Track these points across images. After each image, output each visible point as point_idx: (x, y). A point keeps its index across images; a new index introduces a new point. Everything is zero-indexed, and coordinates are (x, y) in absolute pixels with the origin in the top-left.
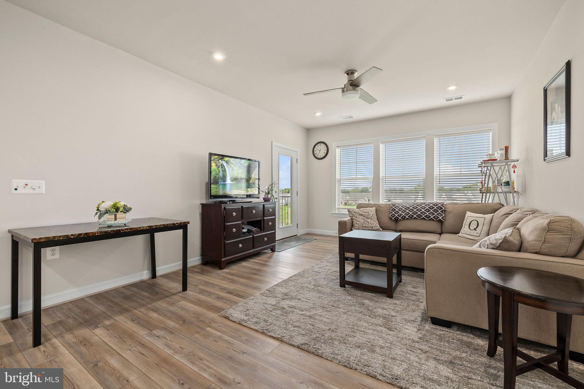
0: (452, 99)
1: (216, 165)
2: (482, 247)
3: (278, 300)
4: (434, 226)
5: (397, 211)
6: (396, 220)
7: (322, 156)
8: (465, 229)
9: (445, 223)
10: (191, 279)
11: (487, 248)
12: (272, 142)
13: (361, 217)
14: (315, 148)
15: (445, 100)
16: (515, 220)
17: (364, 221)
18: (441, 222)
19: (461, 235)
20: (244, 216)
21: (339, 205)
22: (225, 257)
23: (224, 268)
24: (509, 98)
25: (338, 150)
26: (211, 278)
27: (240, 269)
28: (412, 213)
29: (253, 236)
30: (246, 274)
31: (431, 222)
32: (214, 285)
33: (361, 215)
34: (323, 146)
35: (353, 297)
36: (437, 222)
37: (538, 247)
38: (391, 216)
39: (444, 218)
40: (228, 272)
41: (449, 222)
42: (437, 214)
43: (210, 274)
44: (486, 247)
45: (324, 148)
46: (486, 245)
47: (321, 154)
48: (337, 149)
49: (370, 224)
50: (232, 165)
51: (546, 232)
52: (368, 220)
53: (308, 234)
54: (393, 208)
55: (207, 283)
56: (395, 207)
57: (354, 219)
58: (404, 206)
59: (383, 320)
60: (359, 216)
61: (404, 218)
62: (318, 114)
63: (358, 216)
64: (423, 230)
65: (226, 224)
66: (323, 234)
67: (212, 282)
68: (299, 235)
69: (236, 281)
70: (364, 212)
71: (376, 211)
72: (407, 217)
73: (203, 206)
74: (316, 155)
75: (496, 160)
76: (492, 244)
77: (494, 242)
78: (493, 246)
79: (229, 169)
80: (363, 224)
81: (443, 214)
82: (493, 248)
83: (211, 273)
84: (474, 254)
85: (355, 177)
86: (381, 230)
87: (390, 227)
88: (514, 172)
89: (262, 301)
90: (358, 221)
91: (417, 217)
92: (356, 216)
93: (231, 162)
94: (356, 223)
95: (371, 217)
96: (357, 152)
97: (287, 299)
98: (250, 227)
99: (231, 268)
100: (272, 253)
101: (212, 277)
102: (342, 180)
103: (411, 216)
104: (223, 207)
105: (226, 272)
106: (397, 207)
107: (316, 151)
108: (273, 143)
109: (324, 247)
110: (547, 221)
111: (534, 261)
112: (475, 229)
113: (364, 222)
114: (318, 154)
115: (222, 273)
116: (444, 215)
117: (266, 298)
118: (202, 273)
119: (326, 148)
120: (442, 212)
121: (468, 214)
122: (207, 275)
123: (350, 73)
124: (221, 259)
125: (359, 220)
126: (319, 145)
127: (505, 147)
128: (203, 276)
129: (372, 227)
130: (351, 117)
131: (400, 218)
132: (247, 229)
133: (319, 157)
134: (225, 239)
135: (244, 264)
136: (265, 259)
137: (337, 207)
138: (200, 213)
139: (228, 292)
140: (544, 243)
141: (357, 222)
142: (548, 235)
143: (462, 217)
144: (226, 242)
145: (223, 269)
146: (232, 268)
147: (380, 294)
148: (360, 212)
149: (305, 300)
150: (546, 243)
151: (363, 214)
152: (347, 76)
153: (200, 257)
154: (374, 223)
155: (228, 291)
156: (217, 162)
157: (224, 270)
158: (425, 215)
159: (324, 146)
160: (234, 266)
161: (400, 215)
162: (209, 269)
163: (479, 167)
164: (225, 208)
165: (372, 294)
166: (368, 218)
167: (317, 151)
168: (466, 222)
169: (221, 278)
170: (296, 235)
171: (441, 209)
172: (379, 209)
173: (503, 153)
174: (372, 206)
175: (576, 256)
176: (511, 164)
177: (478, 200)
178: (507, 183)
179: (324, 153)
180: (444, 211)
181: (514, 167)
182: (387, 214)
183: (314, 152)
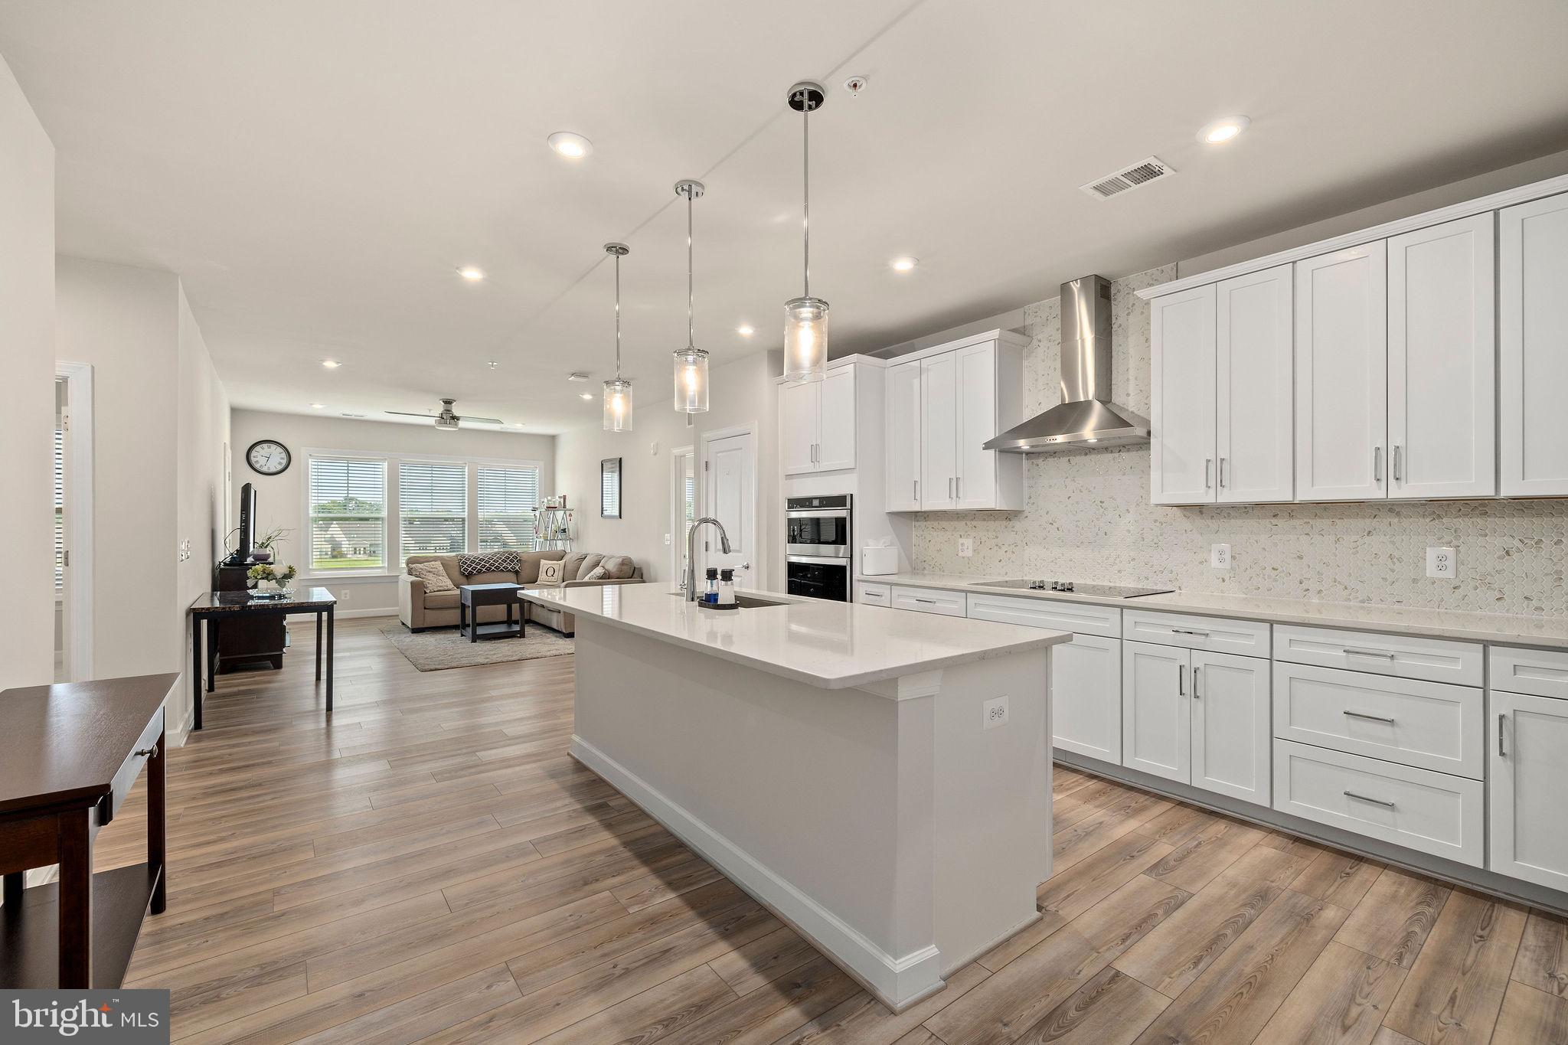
4: (511, 577)
5: (469, 564)
6: (470, 575)
7: (273, 469)
8: (542, 577)
9: (521, 574)
13: (431, 575)
14: (253, 452)
16: (594, 562)
17: (435, 578)
18: (517, 572)
19: (540, 582)
21: (312, 564)
24: (553, 438)
25: (311, 462)
28: (488, 565)
31: (509, 572)
33: (430, 572)
34: (276, 450)
36: (513, 573)
37: (618, 575)
38: (463, 570)
39: (521, 566)
41: (526, 570)
42: (513, 564)
47: (273, 464)
48: (310, 460)
49: (443, 582)
52: (440, 577)
54: (463, 560)
56: (466, 561)
57: (422, 578)
60: (428, 573)
61: (479, 571)
63: (426, 573)
70: (429, 567)
71: (442, 564)
72: (483, 569)
74: (258, 466)
75: (556, 506)
76: (597, 576)
80: (436, 583)
81: (518, 563)
86: (457, 588)
88: (570, 520)
91: (494, 569)
94: (428, 583)
95: (441, 573)
96: (348, 469)
103: (487, 569)
106: (468, 559)
107: (255, 457)
110: (621, 560)
112: (552, 575)
113: (437, 580)
114: (261, 463)
116: (520, 563)
119: (284, 455)
120: (517, 561)
121: (542, 560)
125: (429, 578)
126: (266, 445)
127: (564, 497)
131: (475, 572)
133: (265, 469)
137: (310, 567)
141: (428, 581)
143: (536, 566)
148: (424, 567)
151: (431, 569)
154: (447, 580)
159: (280, 450)
163: (534, 510)
166: (438, 575)
168: (542, 570)
171: (515, 558)
172: (445, 564)
173: (562, 500)
174: (435, 559)
175: (631, 578)
176: (568, 513)
177: (546, 547)
178: (564, 531)
179: (280, 463)
180: (519, 561)
181: (570, 515)
182: (457, 568)
183: (252, 458)
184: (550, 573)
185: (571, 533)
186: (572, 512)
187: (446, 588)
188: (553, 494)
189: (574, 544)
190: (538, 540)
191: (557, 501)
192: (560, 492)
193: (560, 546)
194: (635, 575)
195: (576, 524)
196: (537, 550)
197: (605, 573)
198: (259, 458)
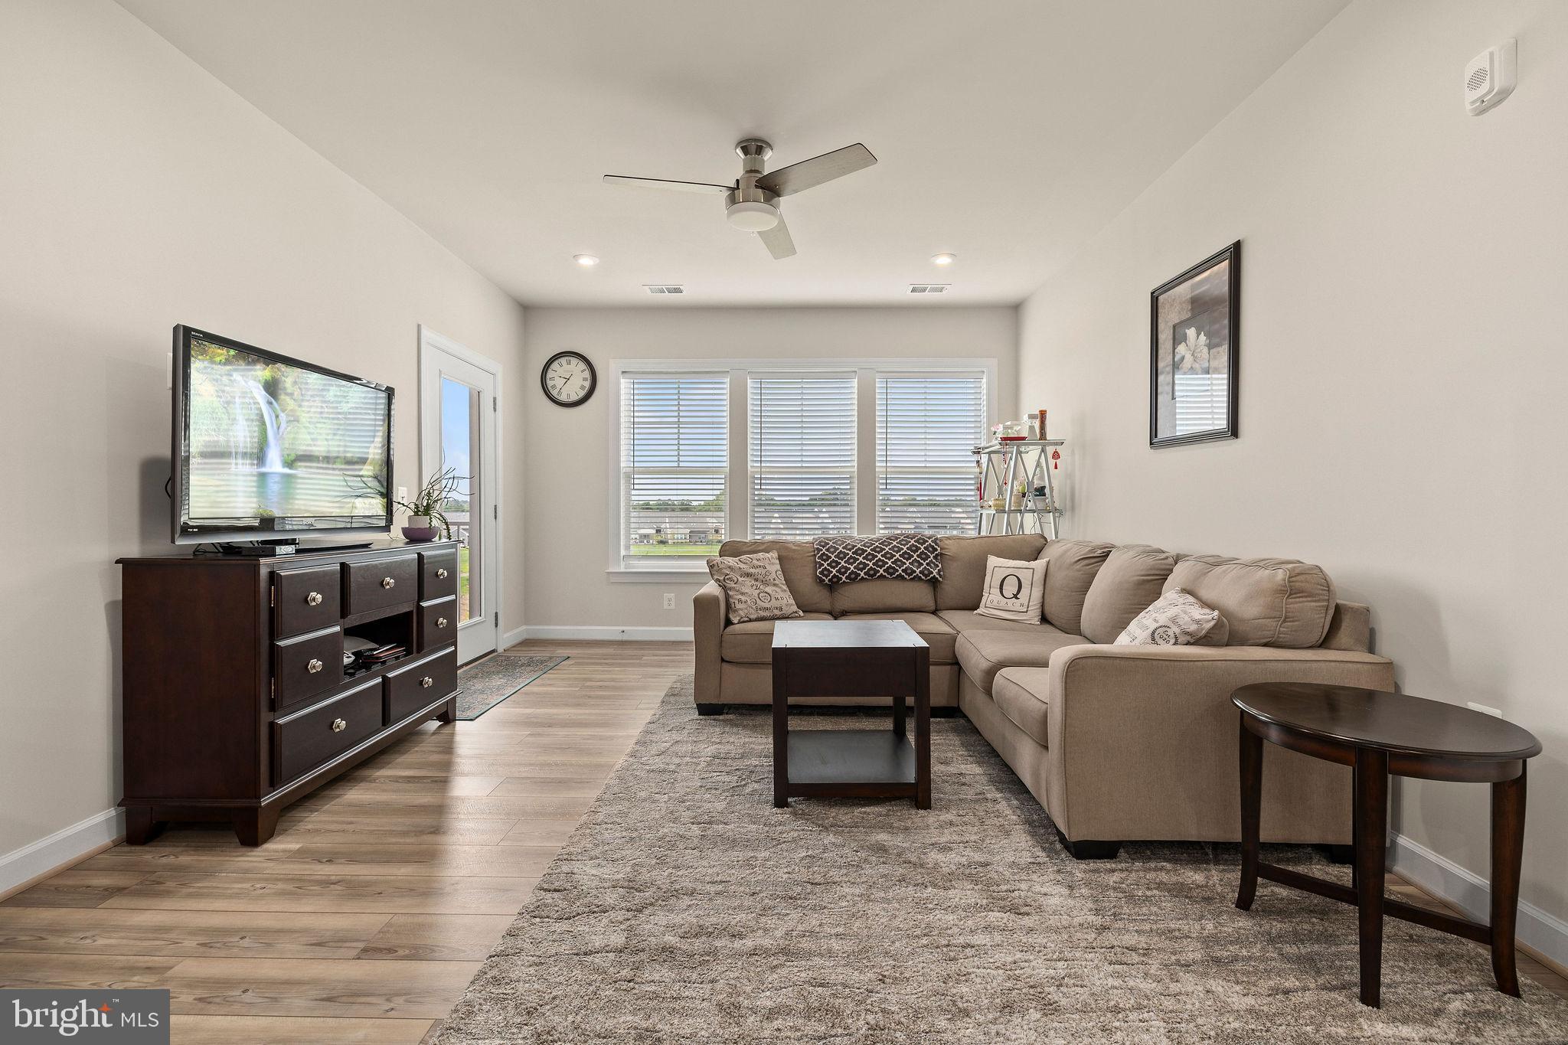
0: (924, 290)
1: (219, 394)
2: (1160, 641)
3: (620, 918)
4: (921, 594)
5: (833, 561)
6: (833, 586)
7: (574, 398)
8: (991, 597)
9: (943, 586)
10: (101, 942)
11: (1175, 644)
12: (419, 326)
13: (749, 582)
14: (550, 371)
15: (911, 288)
16: (1143, 573)
17: (758, 591)
18: (934, 583)
19: (984, 611)
20: (354, 600)
21: (628, 547)
22: (273, 785)
23: (270, 836)
24: (1014, 310)
25: (624, 383)
26: (219, 905)
27: (351, 823)
28: (873, 564)
29: (385, 678)
30: (394, 840)
31: (916, 585)
32: (267, 939)
33: (748, 575)
34: (577, 368)
35: (841, 833)
36: (926, 585)
37: (1272, 632)
38: (821, 573)
39: (942, 573)
40: (299, 851)
41: (954, 584)
42: (927, 564)
43: (214, 885)
44: (1173, 641)
45: (582, 371)
46: (1172, 635)
47: (573, 390)
48: (622, 381)
49: (773, 600)
50: (288, 399)
51: (1287, 598)
52: (769, 589)
53: (527, 643)
54: (822, 552)
55: (214, 941)
56: (827, 550)
57: (730, 589)
58: (849, 547)
59: (976, 887)
60: (743, 579)
61: (854, 578)
62: (586, 261)
63: (740, 579)
64: (900, 605)
65: (282, 643)
66: (581, 637)
67: (237, 921)
68: (500, 650)
69: (368, 884)
70: (754, 567)
71: (780, 558)
72: (862, 574)
73: (132, 570)
74: (554, 393)
75: (1023, 439)
76: (1187, 633)
77: (1193, 628)
78: (1188, 638)
79: (277, 417)
80: (758, 600)
81: (938, 563)
82: (1188, 643)
83: (208, 873)
84: (1172, 663)
85: (676, 464)
86: (801, 613)
87: (818, 605)
88: (1056, 468)
89: (565, 948)
90: (742, 594)
91: (886, 574)
92: (736, 580)
93: (285, 388)
94: (740, 601)
95: (774, 580)
96: (679, 393)
97: (652, 904)
98: (365, 645)
99: (302, 826)
100: (447, 730)
101: (231, 897)
102: (639, 473)
103: (872, 572)
104: (264, 572)
105: (284, 851)
106: (832, 550)
107: (552, 379)
108: (424, 332)
109: (613, 680)
110: (1280, 575)
111: (1280, 665)
112: (1015, 596)
113: (759, 594)
114: (559, 387)
115: (271, 864)
116: (940, 565)
117: (565, 926)
118: (150, 888)
119: (587, 374)
120: (935, 557)
121: (993, 561)
122: (190, 896)
123: (753, 147)
124: (258, 797)
125: (744, 590)
126: (563, 360)
127: (1041, 411)
128: (167, 903)
129: (781, 610)
130: (678, 291)
131: (844, 578)
132: (353, 654)
133: (563, 398)
134: (273, 706)
135: (354, 795)
136: (435, 758)
137: (623, 552)
138: (111, 606)
139: (365, 950)
140: (1284, 621)
141: (740, 597)
142: (1291, 603)
143: (978, 570)
144: (281, 721)
145: (265, 841)
146: (310, 827)
147: (893, 802)
148: (742, 566)
149: (712, 889)
150: (1290, 622)
151: (752, 571)
152: (742, 156)
153: (112, 812)
154: (782, 594)
155: (361, 945)
156: (225, 379)
157: (274, 846)
158: (904, 568)
159: (582, 366)
160: (315, 817)
161: (843, 570)
162: (185, 859)
163: (975, 453)
164: (273, 576)
165: (876, 809)
166: (765, 583)
167: (557, 378)
168: (991, 580)
169: (280, 886)
170: (493, 651)
171: (933, 550)
172: (787, 557)
173: (1037, 424)
174: (767, 547)
175: (1325, 643)
176: (1050, 450)
177: (1000, 529)
178: (1041, 491)
179: (583, 388)
180: (940, 557)
181: (1056, 455)
182: (809, 570)
183: (548, 382)
184: (1010, 588)
185: (1056, 496)
186: (1059, 449)
187: (777, 612)
188: (1016, 416)
189: (1065, 524)
190: (985, 512)
191: (1024, 426)
192: (1030, 405)
193: (1030, 524)
194: (1344, 636)
195: (1070, 476)
196: (983, 534)
197: (1218, 626)
198: (559, 382)
